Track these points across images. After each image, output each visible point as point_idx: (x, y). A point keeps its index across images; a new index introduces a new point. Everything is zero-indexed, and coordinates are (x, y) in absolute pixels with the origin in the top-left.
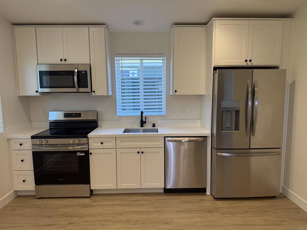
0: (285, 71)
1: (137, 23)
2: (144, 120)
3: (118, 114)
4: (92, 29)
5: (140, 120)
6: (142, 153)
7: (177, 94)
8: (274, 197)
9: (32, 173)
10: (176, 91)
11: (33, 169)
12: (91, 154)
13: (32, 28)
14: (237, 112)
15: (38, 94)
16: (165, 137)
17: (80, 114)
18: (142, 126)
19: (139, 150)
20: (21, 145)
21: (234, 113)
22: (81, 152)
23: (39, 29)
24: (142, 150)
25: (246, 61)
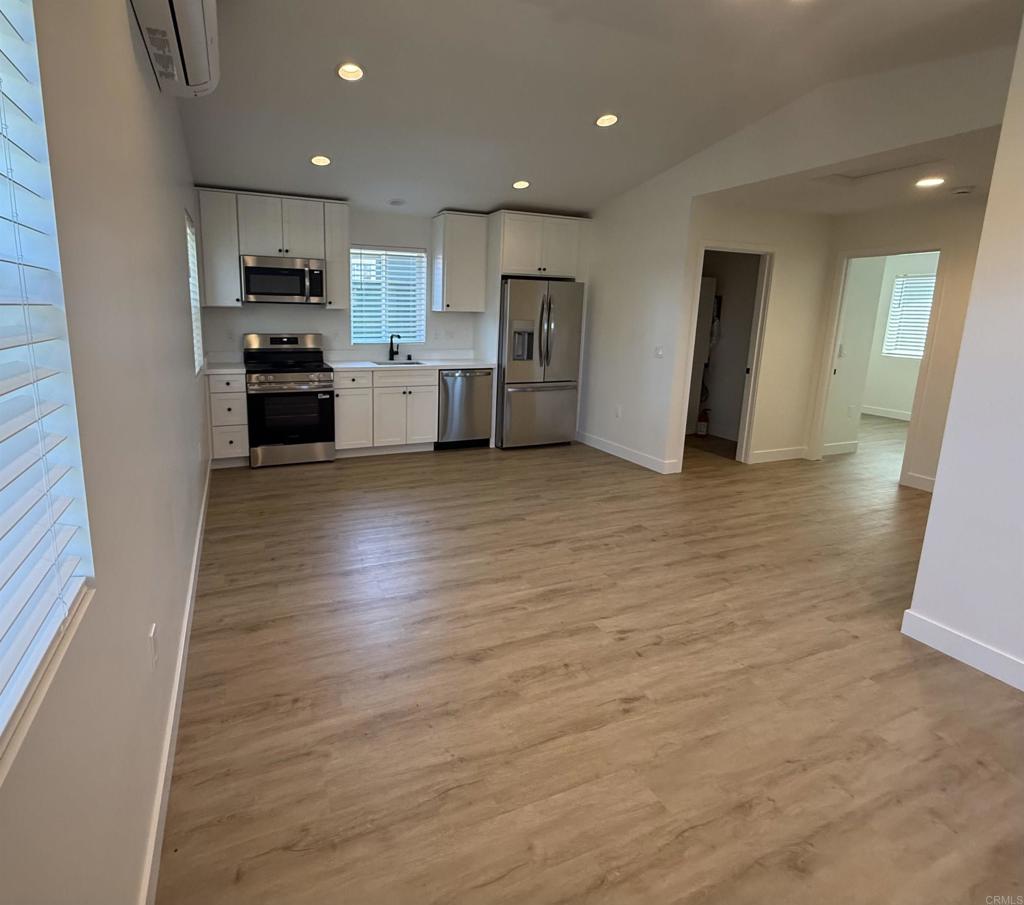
0: (582, 284)
1: (394, 203)
2: (395, 349)
3: (353, 341)
4: (331, 206)
5: (389, 349)
6: (410, 393)
7: (449, 309)
8: (568, 444)
9: (246, 429)
10: (448, 306)
11: (246, 422)
12: (337, 396)
13: (231, 196)
14: (531, 335)
15: (239, 304)
16: (440, 370)
17: (296, 339)
18: (391, 358)
19: (404, 389)
20: (228, 384)
21: (526, 336)
22: (325, 393)
23: (243, 197)
24: (409, 389)
25: (540, 269)
